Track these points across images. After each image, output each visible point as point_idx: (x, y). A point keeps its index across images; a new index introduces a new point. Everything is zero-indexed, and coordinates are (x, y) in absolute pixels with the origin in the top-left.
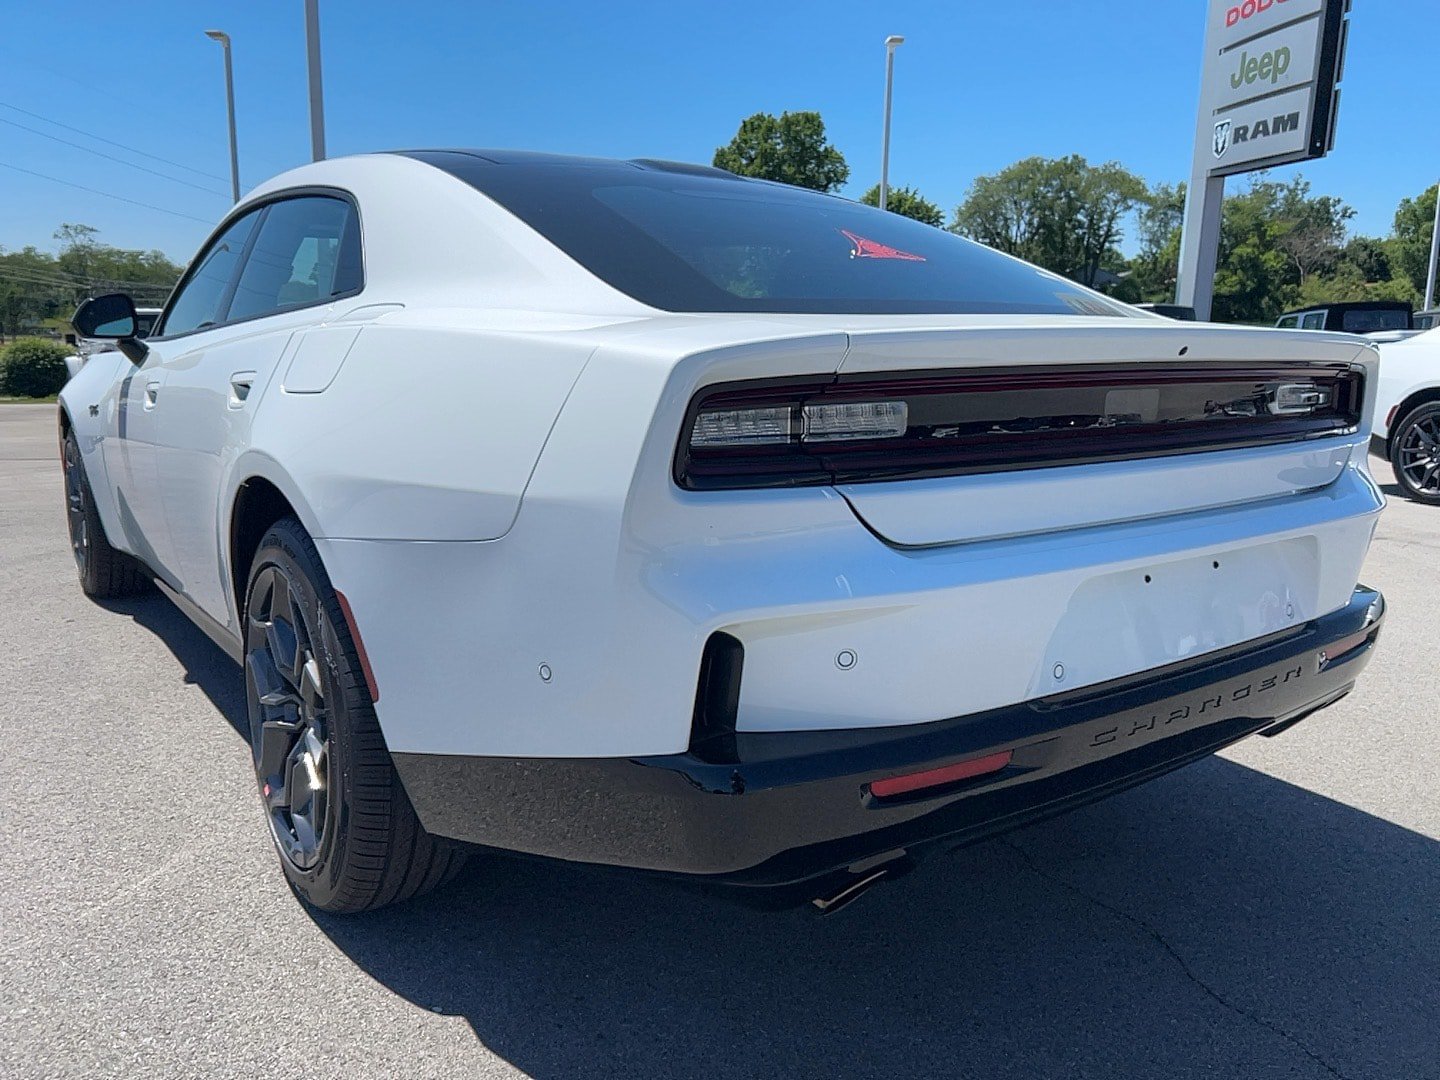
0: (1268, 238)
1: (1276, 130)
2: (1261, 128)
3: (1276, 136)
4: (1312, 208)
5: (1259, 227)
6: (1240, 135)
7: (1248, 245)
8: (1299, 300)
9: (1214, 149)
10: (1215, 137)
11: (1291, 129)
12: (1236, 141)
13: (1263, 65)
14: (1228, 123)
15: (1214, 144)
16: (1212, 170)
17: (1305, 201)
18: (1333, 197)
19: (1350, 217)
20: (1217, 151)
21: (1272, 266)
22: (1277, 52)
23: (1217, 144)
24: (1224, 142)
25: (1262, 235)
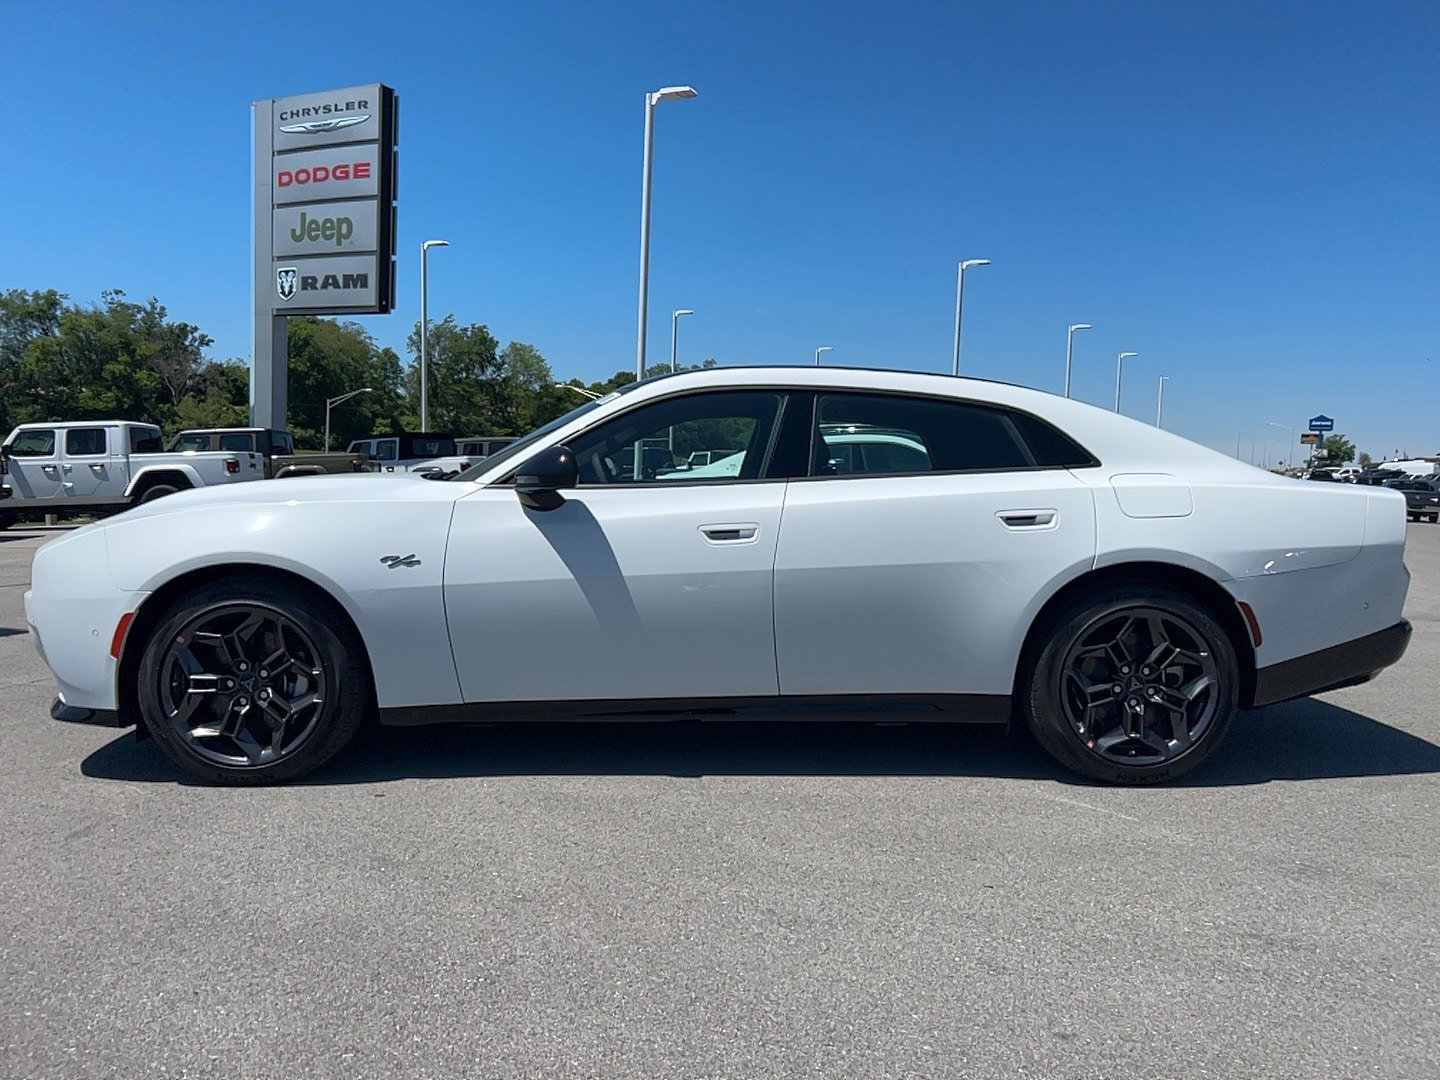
0: (138, 357)
1: (346, 286)
2: (331, 281)
3: (346, 290)
4: (172, 332)
5: (127, 346)
6: (308, 283)
7: (119, 363)
8: (177, 418)
9: (280, 291)
10: (279, 281)
11: (362, 286)
12: (304, 288)
13: (325, 228)
14: (293, 271)
15: (279, 287)
16: (278, 310)
17: (164, 324)
18: (191, 324)
19: (207, 344)
20: (283, 293)
21: (146, 385)
22: (338, 219)
23: (282, 287)
24: (291, 287)
25: (132, 353)
